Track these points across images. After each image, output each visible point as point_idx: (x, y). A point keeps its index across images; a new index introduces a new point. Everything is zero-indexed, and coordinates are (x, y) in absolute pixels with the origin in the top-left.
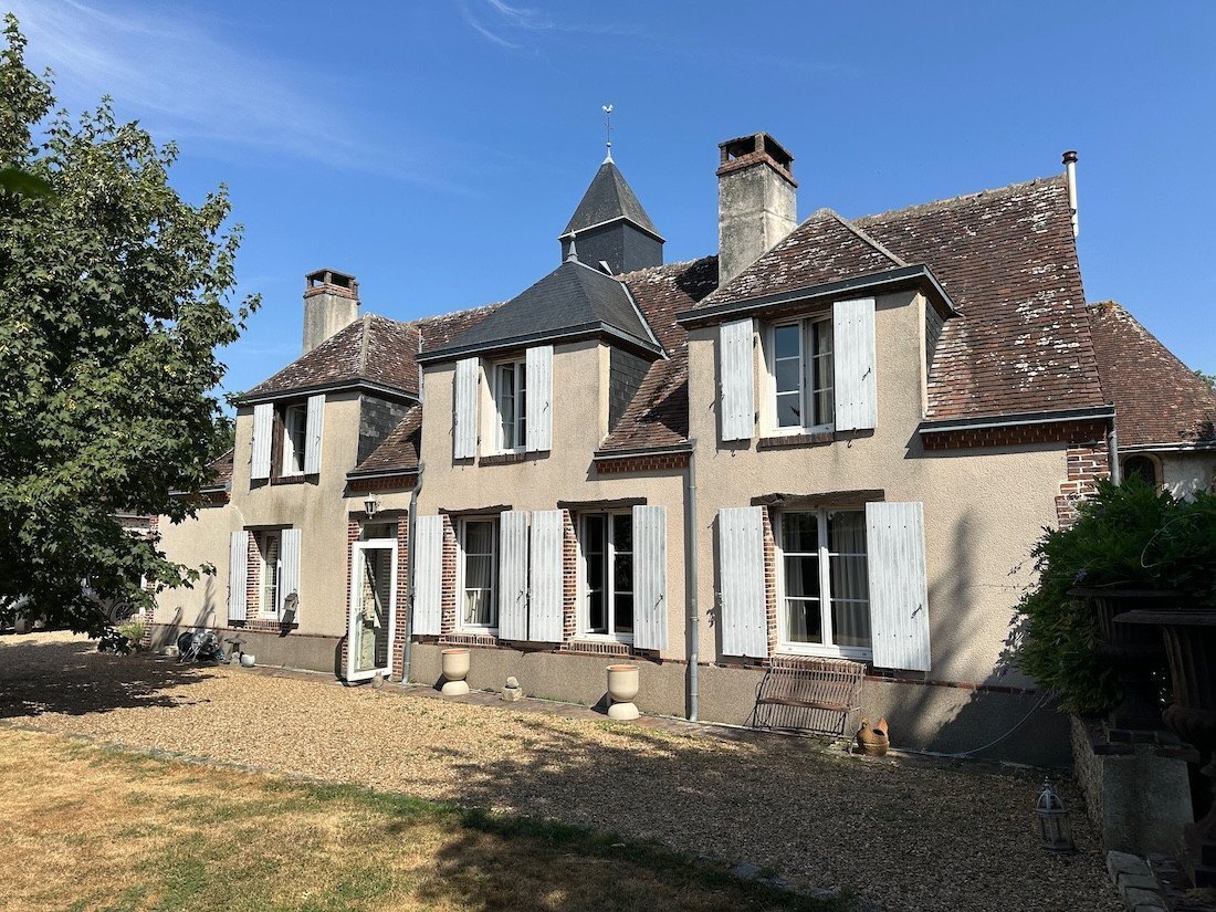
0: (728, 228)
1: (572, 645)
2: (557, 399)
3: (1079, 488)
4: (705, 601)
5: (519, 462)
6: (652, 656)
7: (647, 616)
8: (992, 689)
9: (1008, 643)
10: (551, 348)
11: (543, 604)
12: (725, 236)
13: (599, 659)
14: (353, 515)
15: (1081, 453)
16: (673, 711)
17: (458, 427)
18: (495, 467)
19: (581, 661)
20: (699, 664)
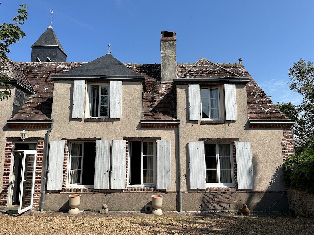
0: (164, 57)
1: (129, 189)
2: (123, 100)
3: (286, 140)
4: (183, 171)
5: (105, 121)
6: (163, 191)
7: (162, 177)
8: (269, 192)
9: (272, 179)
10: (122, 82)
11: (117, 175)
12: (163, 59)
13: (141, 194)
14: (8, 139)
15: (286, 131)
16: (172, 209)
17: (74, 107)
18: (93, 123)
19: (133, 196)
20: (182, 192)
